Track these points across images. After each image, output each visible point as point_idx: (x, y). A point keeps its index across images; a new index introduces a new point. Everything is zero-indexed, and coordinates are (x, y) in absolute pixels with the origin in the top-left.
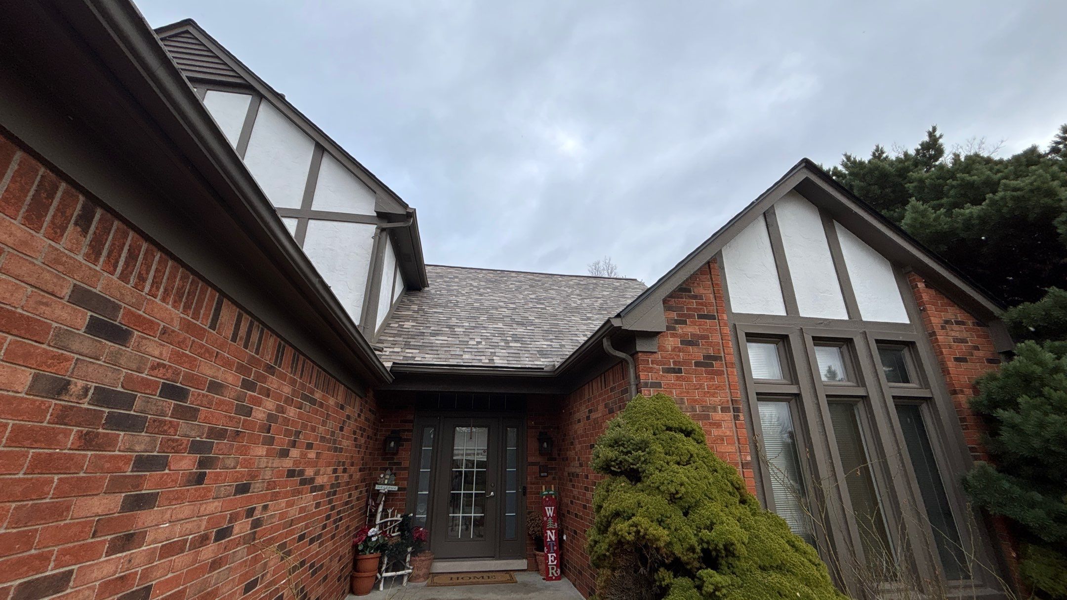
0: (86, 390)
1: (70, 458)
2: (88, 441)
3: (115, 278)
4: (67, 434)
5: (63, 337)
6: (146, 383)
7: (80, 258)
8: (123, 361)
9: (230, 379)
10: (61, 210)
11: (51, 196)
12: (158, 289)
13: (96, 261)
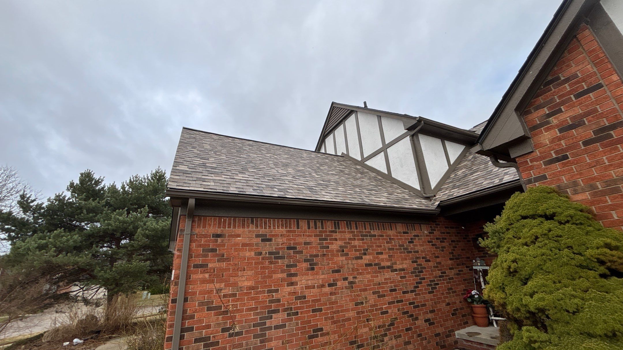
0: (266, 253)
1: (268, 266)
2: (271, 263)
3: (263, 229)
4: (266, 262)
5: (257, 245)
6: (282, 248)
7: (254, 229)
8: (272, 245)
9: (313, 240)
10: (247, 223)
11: (245, 222)
12: (275, 227)
13: (258, 228)
